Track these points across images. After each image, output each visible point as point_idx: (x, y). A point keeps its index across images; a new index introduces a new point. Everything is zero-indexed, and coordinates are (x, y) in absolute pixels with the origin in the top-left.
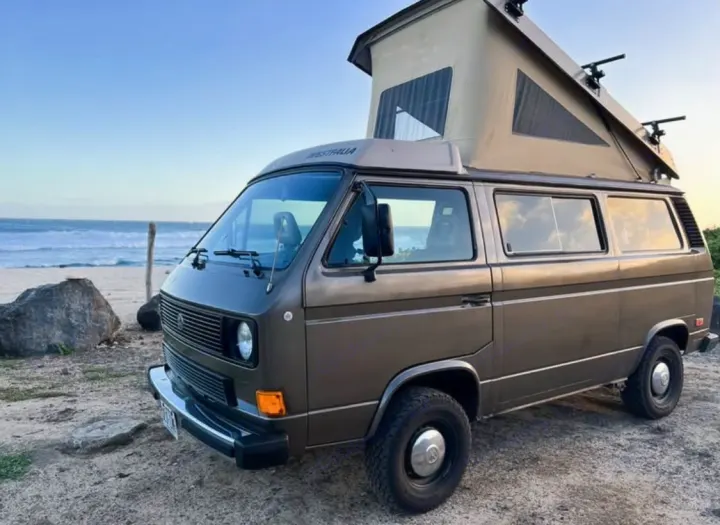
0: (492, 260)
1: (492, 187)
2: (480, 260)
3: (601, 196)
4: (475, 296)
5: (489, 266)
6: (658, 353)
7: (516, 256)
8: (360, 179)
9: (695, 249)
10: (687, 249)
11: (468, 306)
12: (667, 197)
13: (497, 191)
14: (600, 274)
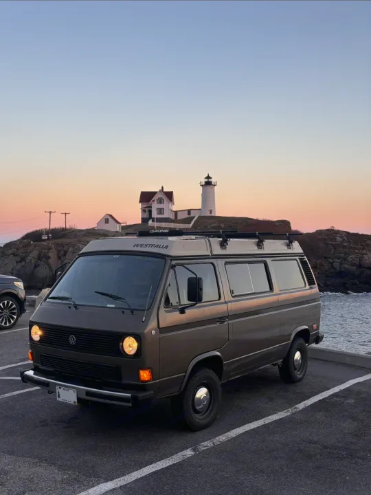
0: (227, 300)
1: (224, 261)
2: (222, 300)
3: (268, 260)
4: (220, 319)
5: (226, 302)
6: (295, 346)
7: (236, 296)
8: (174, 262)
9: (312, 286)
10: (308, 287)
11: (218, 324)
12: (297, 258)
13: (226, 263)
14: (270, 304)
